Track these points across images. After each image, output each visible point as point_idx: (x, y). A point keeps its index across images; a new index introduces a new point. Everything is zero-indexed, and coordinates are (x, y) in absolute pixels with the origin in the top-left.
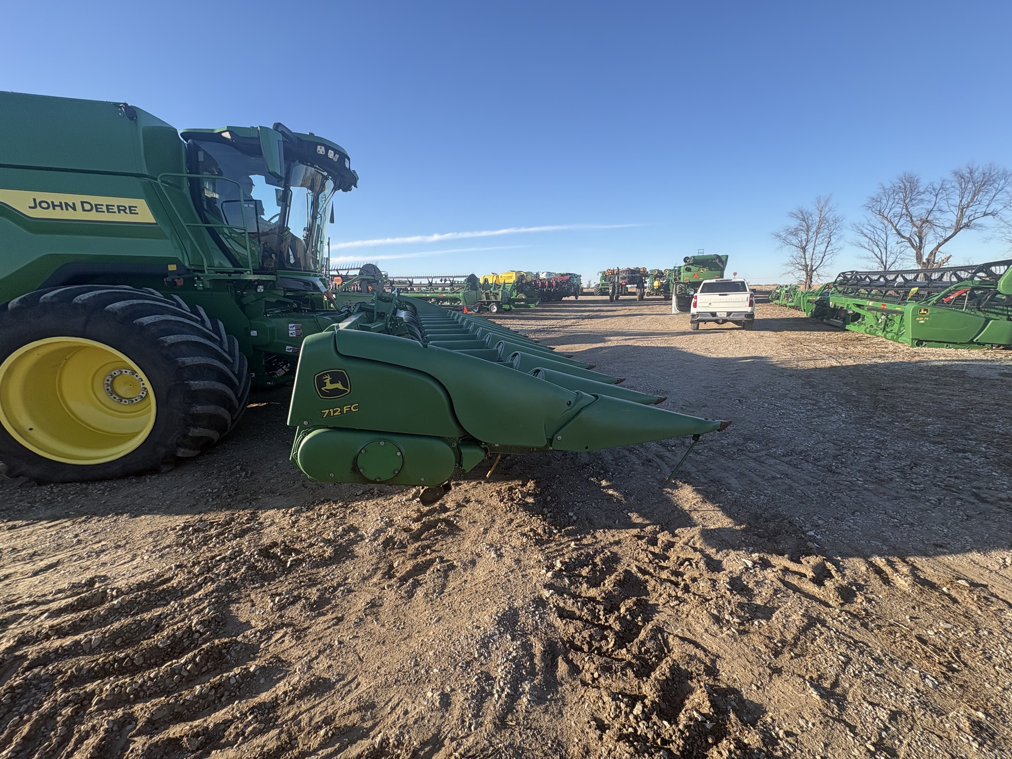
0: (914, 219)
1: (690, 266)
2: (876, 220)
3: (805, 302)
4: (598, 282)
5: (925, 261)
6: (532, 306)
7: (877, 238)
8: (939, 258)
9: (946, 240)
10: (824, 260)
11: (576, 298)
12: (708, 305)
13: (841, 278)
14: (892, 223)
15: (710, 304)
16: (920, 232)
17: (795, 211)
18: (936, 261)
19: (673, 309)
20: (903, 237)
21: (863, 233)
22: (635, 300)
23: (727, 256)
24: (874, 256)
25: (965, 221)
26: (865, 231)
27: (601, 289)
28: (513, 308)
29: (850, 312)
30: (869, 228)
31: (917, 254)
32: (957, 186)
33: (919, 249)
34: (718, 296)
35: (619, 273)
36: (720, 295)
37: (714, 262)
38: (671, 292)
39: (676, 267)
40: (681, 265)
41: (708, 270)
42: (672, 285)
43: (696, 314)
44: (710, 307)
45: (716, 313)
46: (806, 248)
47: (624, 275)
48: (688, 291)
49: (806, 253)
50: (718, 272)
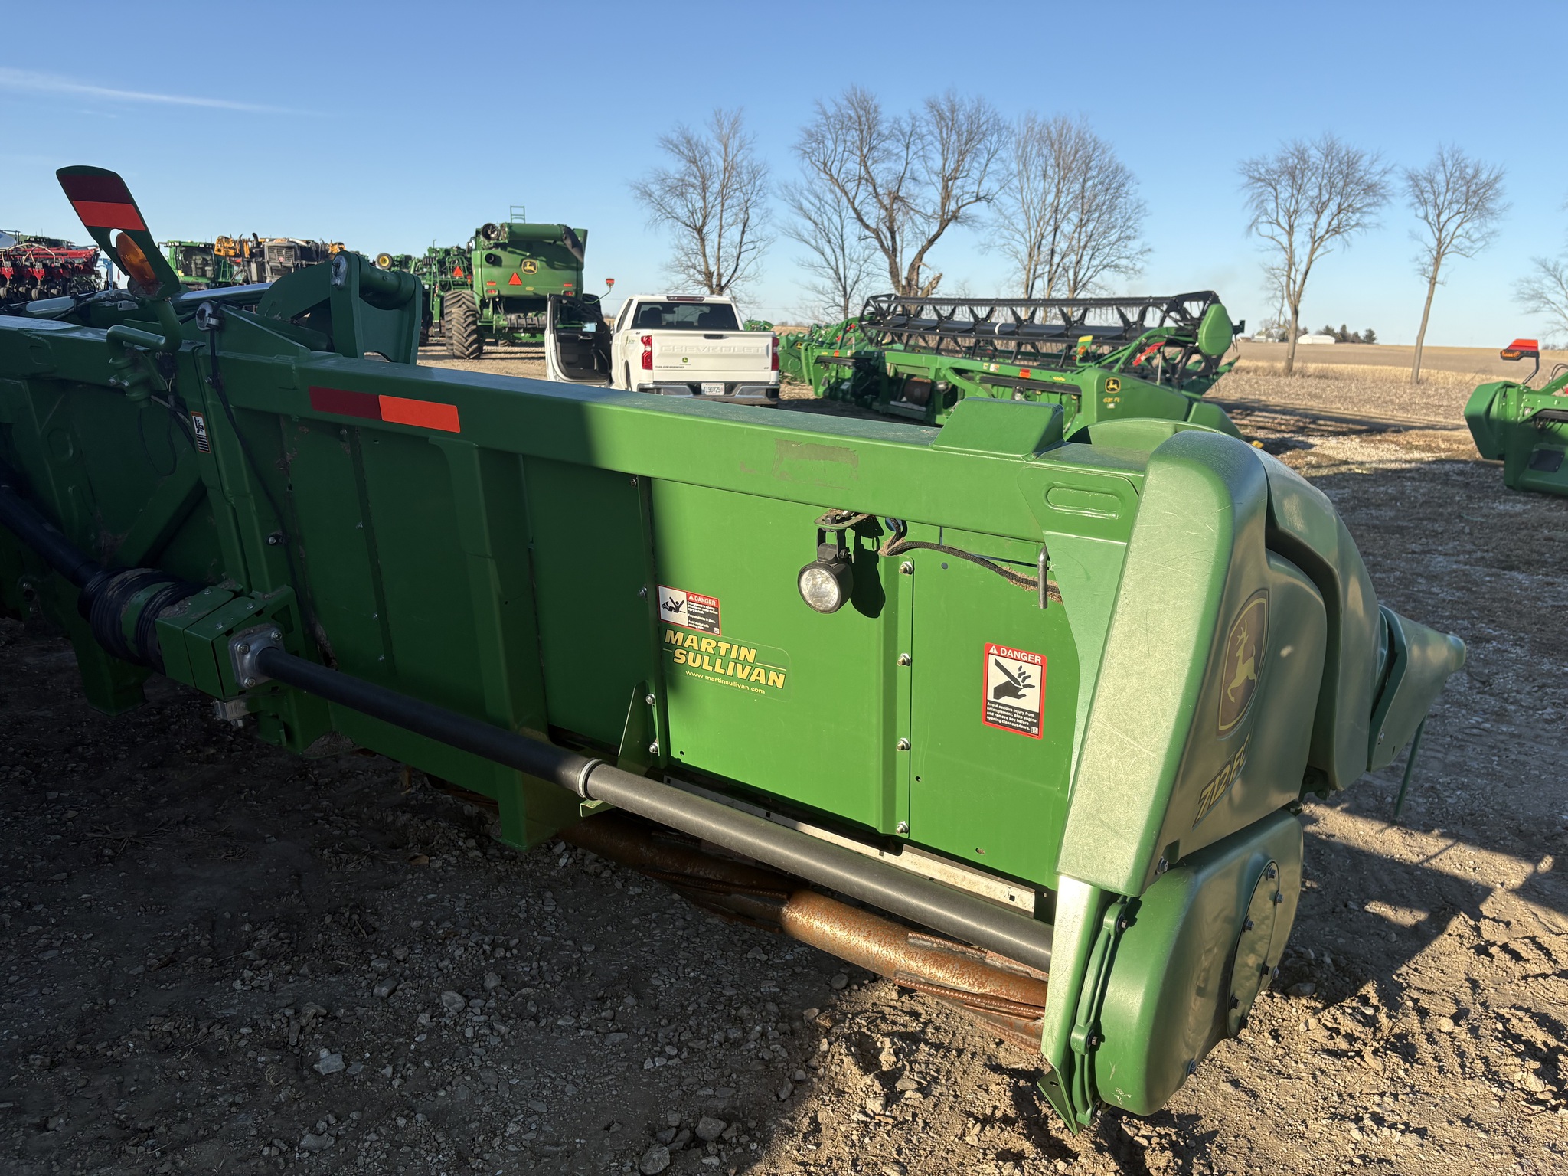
0: (881, 191)
1: (498, 252)
2: (822, 183)
3: (812, 361)
5: (904, 282)
7: (826, 223)
8: (925, 277)
9: (931, 242)
10: (741, 265)
12: (679, 362)
13: (870, 309)
14: (846, 194)
15: (685, 360)
16: (891, 220)
17: (674, 136)
18: (920, 285)
19: (549, 372)
20: (867, 227)
21: (801, 209)
24: (825, 264)
25: (953, 206)
26: (806, 205)
29: (941, 386)
30: (812, 198)
31: (890, 264)
32: (937, 132)
33: (892, 253)
34: (703, 338)
35: (262, 253)
36: (707, 337)
37: (559, 246)
38: (436, 321)
39: (458, 248)
40: (473, 244)
41: (544, 264)
42: (437, 300)
43: (651, 386)
44: (686, 367)
45: (699, 383)
46: (704, 231)
47: (282, 259)
48: (497, 322)
49: (706, 243)
50: (569, 274)
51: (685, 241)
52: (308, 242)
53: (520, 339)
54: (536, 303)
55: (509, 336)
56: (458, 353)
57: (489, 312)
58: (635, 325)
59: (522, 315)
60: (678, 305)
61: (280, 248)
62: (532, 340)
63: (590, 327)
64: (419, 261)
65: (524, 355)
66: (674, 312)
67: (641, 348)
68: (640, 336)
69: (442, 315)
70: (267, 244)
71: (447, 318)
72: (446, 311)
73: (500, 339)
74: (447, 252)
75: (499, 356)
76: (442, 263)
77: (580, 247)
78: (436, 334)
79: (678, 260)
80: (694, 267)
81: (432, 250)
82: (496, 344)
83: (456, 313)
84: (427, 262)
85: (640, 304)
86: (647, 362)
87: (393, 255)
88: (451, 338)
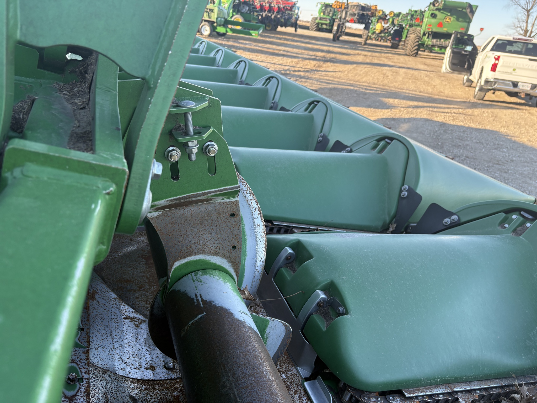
1: (436, 12)
4: (316, 15)
6: (254, 34)
11: (296, 31)
12: (510, 70)
15: (514, 70)
19: (444, 67)
22: (360, 43)
23: (477, 7)
27: (318, 24)
28: (230, 33)
34: (528, 60)
35: (348, 8)
36: (530, 60)
37: (464, 12)
38: (403, 39)
39: (421, 10)
40: (427, 9)
41: (455, 19)
42: (406, 31)
43: (492, 80)
44: (514, 73)
45: (518, 82)
46: (531, 12)
47: (354, 10)
48: (427, 42)
49: (530, 17)
50: (465, 24)
51: (520, 15)
52: (365, 4)
53: (434, 50)
54: (447, 36)
55: (431, 49)
56: (408, 54)
57: (425, 38)
58: (492, 50)
59: (438, 40)
60: (516, 42)
61: (355, 6)
62: (440, 51)
63: (469, 48)
64: (404, 14)
65: (434, 57)
66: (513, 46)
67: (493, 61)
68: (494, 56)
69: (406, 37)
70: (350, 4)
71: (408, 39)
72: (408, 36)
73: (426, 49)
74: (416, 12)
75: (424, 56)
76: (412, 16)
77: (473, 12)
78: (402, 45)
79: (514, 23)
80: (520, 27)
81: (410, 10)
82: (424, 51)
83: (412, 37)
84: (407, 15)
85: (498, 40)
86: (494, 68)
87: (395, 12)
88: (407, 47)
